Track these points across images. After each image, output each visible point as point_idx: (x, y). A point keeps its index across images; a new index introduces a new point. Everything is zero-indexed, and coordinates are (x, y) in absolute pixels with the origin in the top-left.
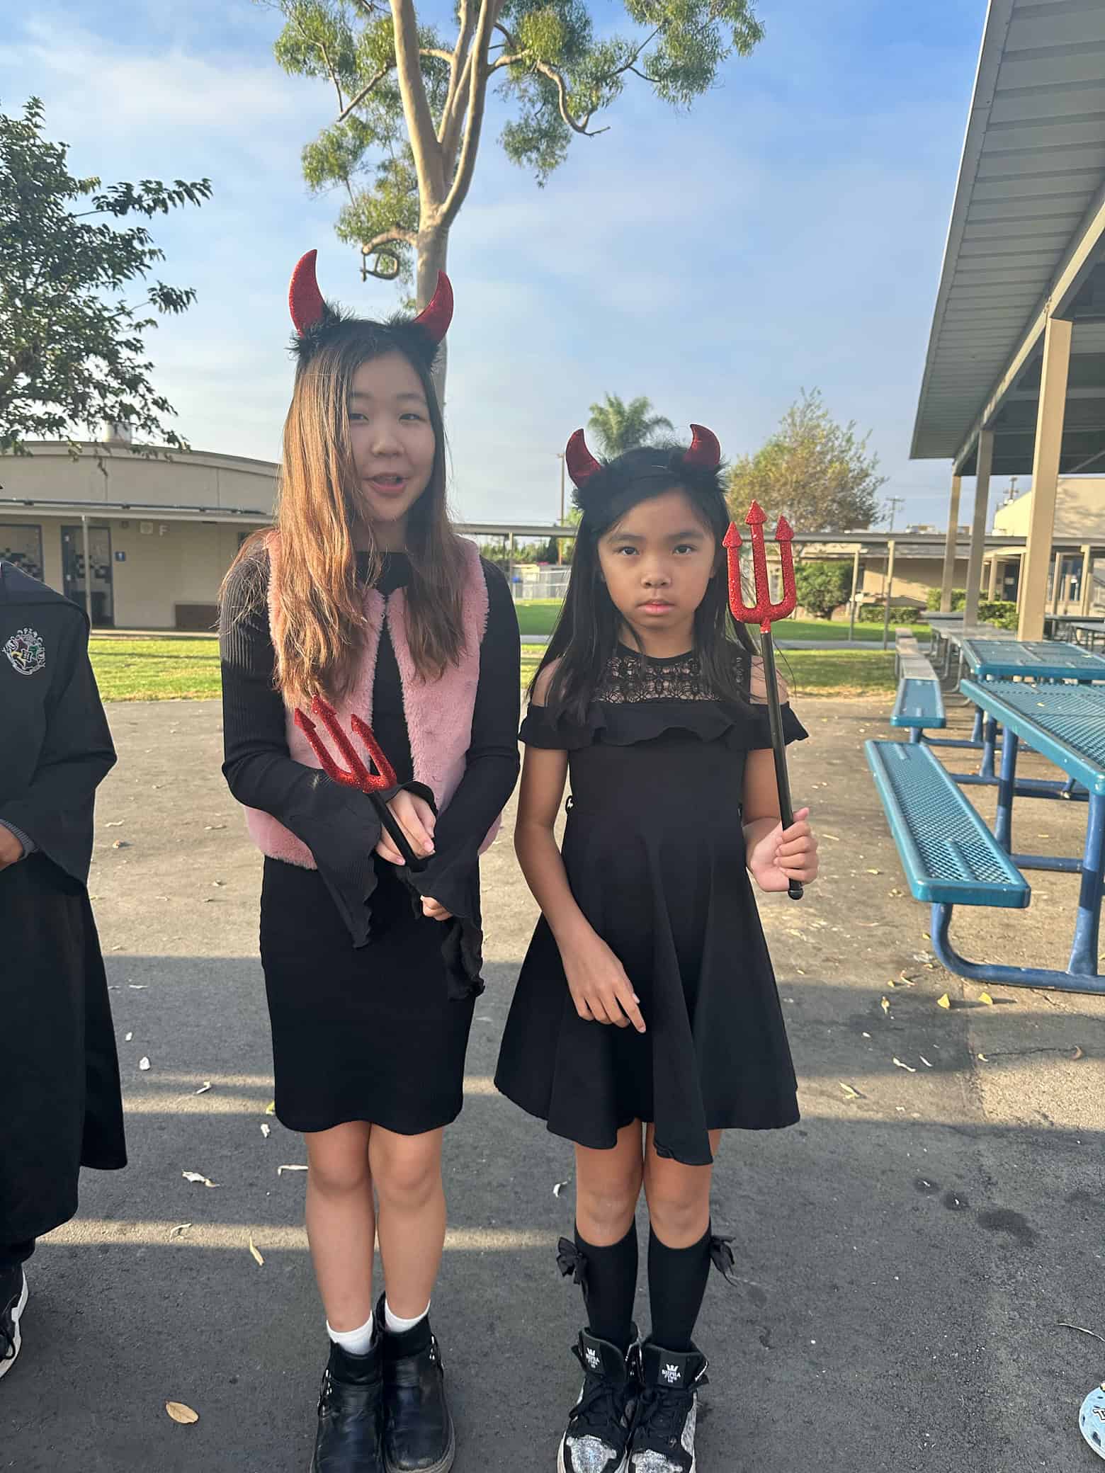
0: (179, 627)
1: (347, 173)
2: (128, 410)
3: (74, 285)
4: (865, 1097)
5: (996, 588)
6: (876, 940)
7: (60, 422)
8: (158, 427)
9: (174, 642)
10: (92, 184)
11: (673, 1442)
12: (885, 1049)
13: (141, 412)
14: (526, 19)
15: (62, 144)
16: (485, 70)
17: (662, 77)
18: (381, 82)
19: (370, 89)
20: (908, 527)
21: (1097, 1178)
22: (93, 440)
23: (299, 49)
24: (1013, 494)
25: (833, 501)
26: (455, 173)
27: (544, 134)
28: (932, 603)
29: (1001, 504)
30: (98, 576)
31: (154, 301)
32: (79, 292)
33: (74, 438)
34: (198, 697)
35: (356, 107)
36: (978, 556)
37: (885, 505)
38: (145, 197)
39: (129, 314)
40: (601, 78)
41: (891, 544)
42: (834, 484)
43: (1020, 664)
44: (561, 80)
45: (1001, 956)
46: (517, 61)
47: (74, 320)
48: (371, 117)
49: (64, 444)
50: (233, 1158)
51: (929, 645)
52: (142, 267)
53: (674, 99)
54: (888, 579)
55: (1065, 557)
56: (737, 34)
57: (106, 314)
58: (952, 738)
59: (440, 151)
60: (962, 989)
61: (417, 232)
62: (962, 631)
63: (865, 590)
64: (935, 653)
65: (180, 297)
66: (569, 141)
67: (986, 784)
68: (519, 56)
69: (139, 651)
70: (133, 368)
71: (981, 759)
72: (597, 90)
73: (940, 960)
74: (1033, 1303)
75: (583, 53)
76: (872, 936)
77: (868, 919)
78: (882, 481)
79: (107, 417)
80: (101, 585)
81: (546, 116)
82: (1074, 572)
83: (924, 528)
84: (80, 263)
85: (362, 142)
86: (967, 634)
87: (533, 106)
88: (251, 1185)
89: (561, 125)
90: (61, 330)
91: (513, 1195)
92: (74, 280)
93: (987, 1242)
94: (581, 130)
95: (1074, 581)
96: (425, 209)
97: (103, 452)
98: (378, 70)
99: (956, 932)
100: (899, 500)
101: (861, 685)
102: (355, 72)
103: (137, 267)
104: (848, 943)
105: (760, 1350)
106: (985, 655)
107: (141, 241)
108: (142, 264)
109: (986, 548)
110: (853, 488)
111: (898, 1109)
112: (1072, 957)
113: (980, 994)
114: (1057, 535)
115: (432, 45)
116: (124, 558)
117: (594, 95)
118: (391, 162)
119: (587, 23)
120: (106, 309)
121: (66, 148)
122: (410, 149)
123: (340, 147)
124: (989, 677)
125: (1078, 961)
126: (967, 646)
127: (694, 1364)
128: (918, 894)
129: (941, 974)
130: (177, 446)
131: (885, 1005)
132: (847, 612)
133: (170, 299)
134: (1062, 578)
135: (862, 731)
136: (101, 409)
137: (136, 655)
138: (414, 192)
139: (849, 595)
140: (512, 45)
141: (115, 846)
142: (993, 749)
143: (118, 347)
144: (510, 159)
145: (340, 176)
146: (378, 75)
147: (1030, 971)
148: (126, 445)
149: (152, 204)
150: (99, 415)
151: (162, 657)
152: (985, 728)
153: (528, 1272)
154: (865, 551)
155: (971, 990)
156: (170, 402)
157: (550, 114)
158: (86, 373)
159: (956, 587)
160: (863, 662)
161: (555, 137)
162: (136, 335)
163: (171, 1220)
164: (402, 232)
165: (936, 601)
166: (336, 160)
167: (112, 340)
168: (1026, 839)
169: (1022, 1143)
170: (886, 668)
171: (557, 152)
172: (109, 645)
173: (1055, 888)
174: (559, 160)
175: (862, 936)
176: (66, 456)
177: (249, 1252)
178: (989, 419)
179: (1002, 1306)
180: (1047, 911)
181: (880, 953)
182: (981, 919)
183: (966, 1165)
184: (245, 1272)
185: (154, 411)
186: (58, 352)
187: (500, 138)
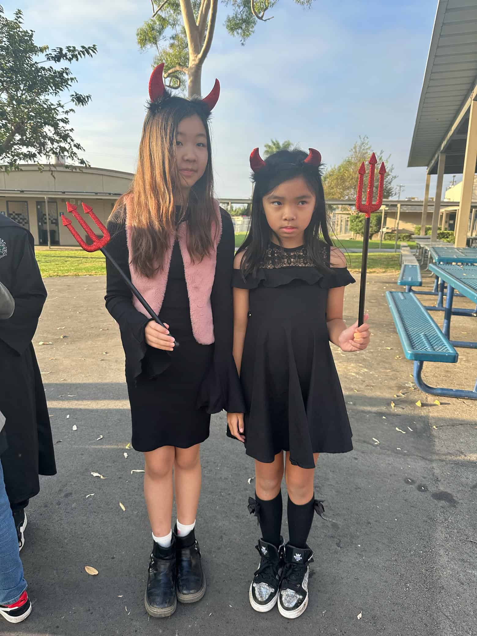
1: (156, 41)
2: (63, 149)
3: (38, 94)
4: (383, 444)
5: (445, 225)
7: (34, 156)
8: (76, 157)
10: (45, 48)
11: (299, 586)
12: (393, 424)
13: (69, 150)
15: (31, 31)
19: (166, 2)
20: (407, 198)
22: (48, 164)
24: (454, 183)
26: (204, 40)
27: (244, 21)
28: (417, 232)
29: (448, 187)
30: (52, 223)
31: (73, 101)
32: (41, 97)
33: (40, 163)
34: (96, 275)
35: (160, 11)
36: (437, 211)
37: (396, 189)
38: (68, 54)
39: (62, 107)
41: (399, 205)
43: (456, 257)
45: (444, 384)
47: (39, 110)
48: (167, 15)
49: (36, 165)
50: (113, 467)
51: (415, 250)
52: (67, 86)
53: (303, 3)
54: (397, 221)
55: (476, 211)
57: (52, 107)
58: (424, 291)
59: (198, 30)
60: (427, 398)
61: (188, 67)
62: (430, 243)
63: (387, 226)
64: (417, 254)
65: (84, 99)
66: (255, 24)
67: (439, 310)
69: (71, 255)
70: (65, 131)
71: (437, 300)
73: (417, 386)
74: (455, 531)
76: (388, 376)
77: (386, 368)
78: (395, 177)
79: (54, 153)
80: (54, 227)
81: (245, 12)
83: (414, 198)
84: (41, 84)
85: (163, 27)
86: (432, 245)
87: (239, 8)
88: (120, 478)
89: (252, 17)
90: (33, 114)
91: (230, 483)
92: (38, 92)
93: (436, 505)
94: (261, 18)
96: (191, 57)
97: (53, 169)
99: (424, 374)
100: (402, 186)
101: (385, 268)
103: (65, 86)
104: (377, 379)
105: (336, 549)
106: (440, 254)
107: (67, 74)
108: (67, 84)
109: (442, 207)
111: (398, 449)
112: (476, 385)
113: (434, 401)
114: (473, 201)
116: (63, 215)
117: (266, 2)
118: (176, 35)
120: (52, 105)
121: (33, 33)
122: (185, 29)
123: (153, 29)
124: (441, 263)
126: (432, 250)
127: (307, 554)
128: (408, 357)
129: (417, 392)
130: (84, 165)
131: (393, 405)
132: (379, 236)
133: (80, 100)
135: (385, 288)
136: (52, 149)
137: (70, 257)
138: (186, 49)
139: (380, 228)
141: (62, 337)
142: (443, 294)
143: (58, 122)
144: (229, 33)
145: (154, 43)
147: (457, 391)
148: (62, 165)
149: (71, 57)
150: (50, 152)
151: (80, 258)
152: (439, 286)
153: (237, 515)
154: (387, 209)
155: (431, 399)
156: (81, 145)
157: (247, 12)
158: (45, 134)
159: (427, 225)
160: (386, 258)
161: (249, 22)
162: (66, 116)
163: (87, 492)
164: (181, 67)
165: (419, 231)
166: (152, 35)
167: (56, 118)
168: (456, 334)
169: (452, 464)
170: (396, 260)
171: (250, 29)
172: (58, 253)
173: (469, 355)
174: (251, 33)
175: (383, 376)
176: (37, 171)
177: (119, 505)
178: (444, 148)
179: (442, 532)
180: (465, 365)
181: (391, 383)
182: (436, 368)
183: (427, 473)
184: (117, 514)
185: (75, 150)
186: (32, 124)
187: (224, 23)
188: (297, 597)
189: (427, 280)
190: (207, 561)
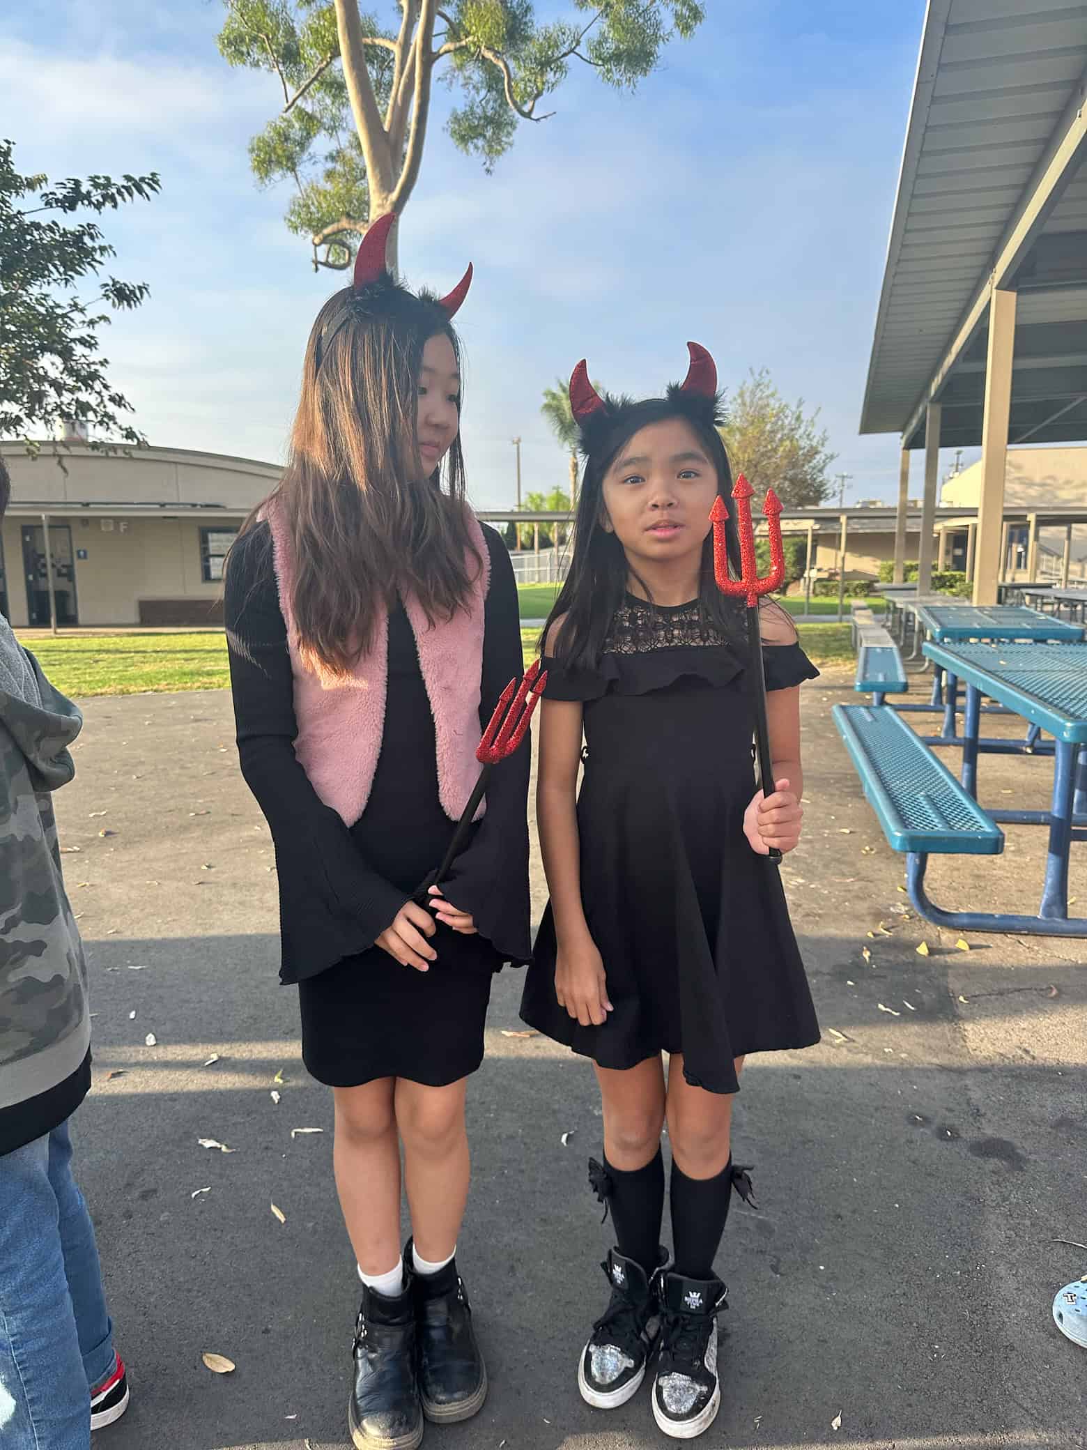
0: (143, 623)
1: (294, 164)
2: (84, 407)
3: (25, 283)
4: (854, 1041)
5: (946, 560)
6: (854, 894)
7: (18, 420)
8: (115, 423)
9: (140, 638)
10: (39, 181)
11: (697, 1363)
12: (870, 995)
13: (98, 409)
14: (469, 5)
15: (7, 141)
16: (429, 58)
17: (605, 61)
18: (326, 72)
19: (315, 79)
20: (858, 503)
21: (1080, 1106)
22: (51, 439)
23: (243, 40)
24: (958, 467)
25: (785, 478)
26: (403, 163)
27: (489, 121)
28: (884, 575)
29: (947, 477)
30: (60, 574)
31: (108, 297)
32: (31, 290)
33: (32, 437)
34: (169, 689)
35: (301, 98)
36: (929, 526)
37: (835, 482)
38: (94, 192)
39: (82, 311)
40: (545, 64)
41: (843, 519)
42: (785, 462)
43: (978, 627)
44: (506, 66)
45: (973, 905)
46: (462, 47)
47: (28, 318)
48: (317, 108)
49: (21, 443)
50: (247, 1124)
51: (884, 616)
52: (93, 263)
53: (619, 83)
54: (841, 553)
55: (1012, 527)
56: (678, 16)
57: (59, 311)
58: (911, 703)
59: (387, 141)
60: (939, 936)
61: (367, 221)
62: (917, 599)
63: (818, 566)
64: (889, 624)
65: (132, 292)
66: (514, 128)
67: (948, 745)
68: (463, 43)
69: (106, 647)
70: (88, 365)
71: (942, 722)
72: (542, 75)
73: (916, 910)
74: (1028, 1222)
75: (527, 39)
76: (849, 891)
77: (843, 875)
78: (832, 457)
79: (64, 415)
80: (64, 584)
81: (491, 103)
82: (1020, 541)
83: (874, 503)
84: (31, 260)
85: (308, 134)
86: (921, 602)
87: (478, 93)
88: (267, 1148)
89: (506, 112)
90: (13, 329)
91: (522, 1146)
92: (25, 277)
93: (979, 1168)
94: (528, 115)
95: (1020, 549)
96: (375, 199)
97: (61, 450)
98: (322, 61)
99: (929, 884)
100: (847, 477)
101: (821, 656)
102: (300, 63)
103: (89, 263)
104: (827, 898)
105: (771, 1277)
106: (943, 620)
107: (92, 238)
108: (94, 260)
109: (937, 520)
110: (803, 465)
111: (886, 1050)
112: (1043, 902)
113: (956, 941)
114: (1006, 505)
115: (374, 34)
116: (85, 557)
117: (539, 80)
118: (338, 152)
119: (528, 9)
120: (58, 306)
121: (12, 146)
122: (357, 138)
123: (287, 139)
124: (946, 640)
125: (1048, 906)
126: (924, 613)
127: (714, 1292)
128: (896, 845)
129: (917, 923)
130: (135, 442)
131: (866, 955)
132: (801, 588)
133: (123, 295)
134: (1009, 547)
135: (825, 699)
136: (58, 407)
137: (104, 651)
138: (363, 181)
139: (803, 571)
140: (454, 33)
141: (101, 835)
142: (954, 710)
143: (73, 344)
144: (457, 147)
145: (288, 168)
146: (323, 65)
147: (1003, 917)
148: (83, 443)
149: (101, 200)
150: (56, 413)
151: (130, 652)
152: (945, 691)
153: (543, 1217)
154: (817, 527)
155: (947, 937)
156: (127, 398)
157: (495, 101)
158: (41, 372)
159: (907, 558)
160: (820, 635)
161: (501, 123)
162: (90, 331)
163: (191, 1185)
164: (352, 221)
165: (888, 574)
166: (284, 151)
167: (66, 337)
168: (990, 795)
169: (1006, 1076)
170: (844, 639)
171: (504, 139)
172: (75, 643)
173: (1021, 839)
174: (506, 146)
175: (840, 891)
176: (24, 455)
177: (270, 1211)
178: (936, 392)
179: (998, 1227)
180: (1015, 862)
181: (857, 907)
182: (952, 871)
183: (955, 1099)
184: (268, 1230)
185: (111, 408)
186: (12, 351)
187: (446, 126)
188: (694, 1390)
189: (916, 679)
190: (484, 1325)
